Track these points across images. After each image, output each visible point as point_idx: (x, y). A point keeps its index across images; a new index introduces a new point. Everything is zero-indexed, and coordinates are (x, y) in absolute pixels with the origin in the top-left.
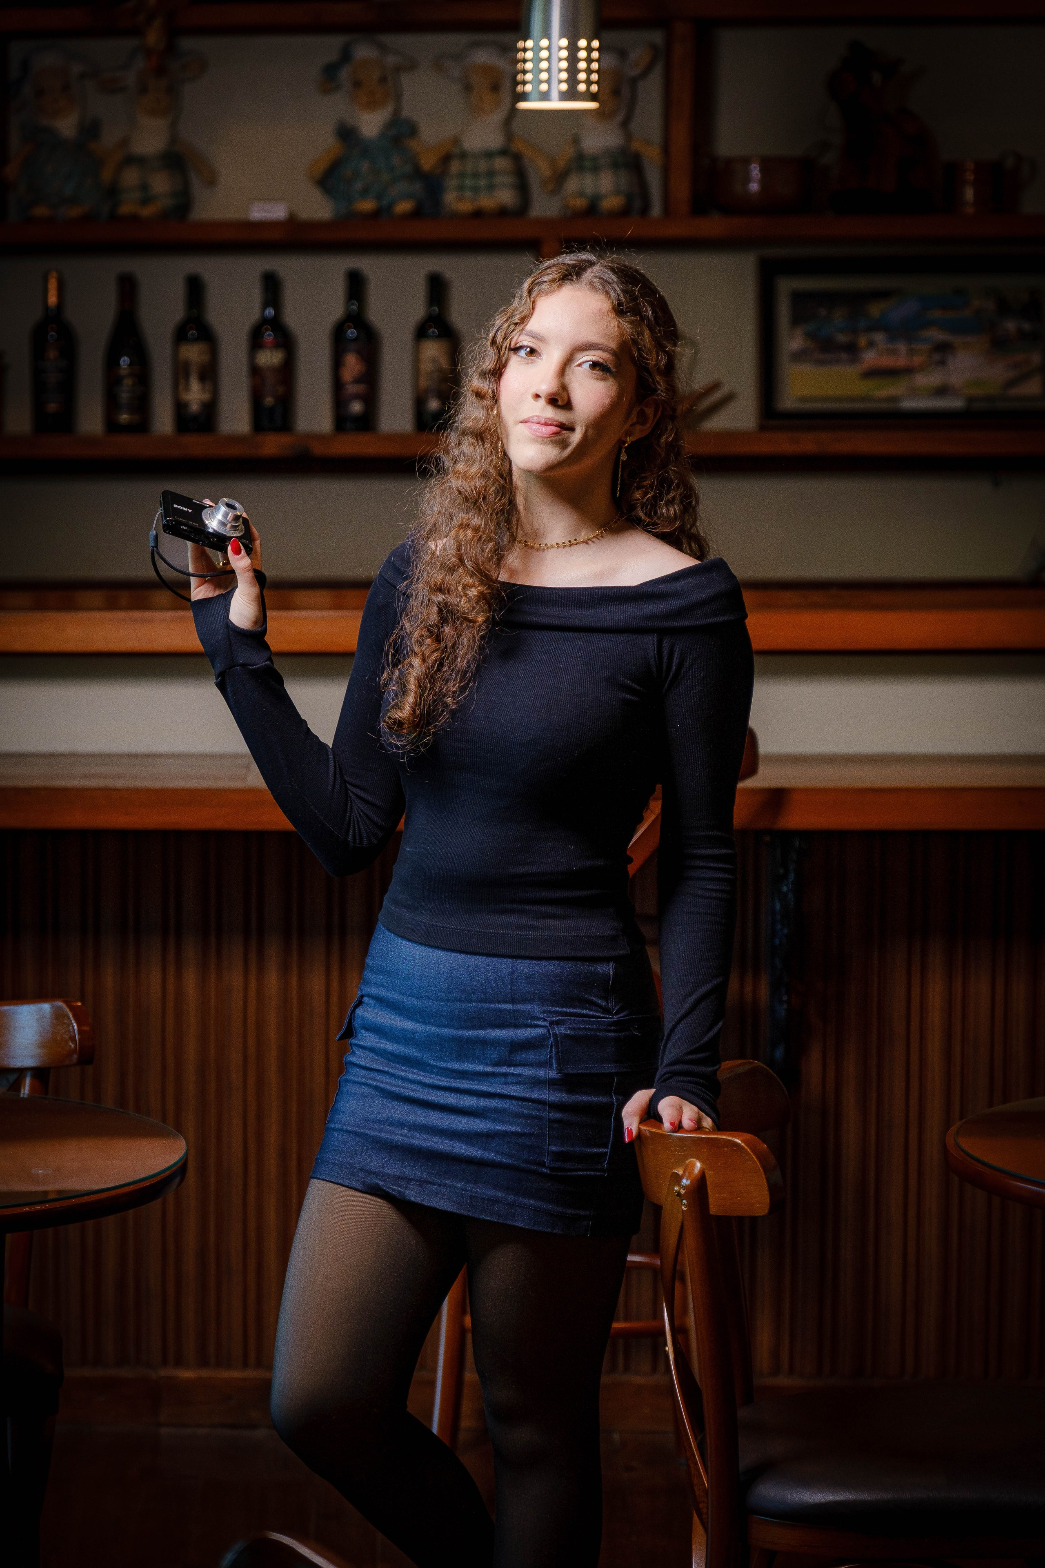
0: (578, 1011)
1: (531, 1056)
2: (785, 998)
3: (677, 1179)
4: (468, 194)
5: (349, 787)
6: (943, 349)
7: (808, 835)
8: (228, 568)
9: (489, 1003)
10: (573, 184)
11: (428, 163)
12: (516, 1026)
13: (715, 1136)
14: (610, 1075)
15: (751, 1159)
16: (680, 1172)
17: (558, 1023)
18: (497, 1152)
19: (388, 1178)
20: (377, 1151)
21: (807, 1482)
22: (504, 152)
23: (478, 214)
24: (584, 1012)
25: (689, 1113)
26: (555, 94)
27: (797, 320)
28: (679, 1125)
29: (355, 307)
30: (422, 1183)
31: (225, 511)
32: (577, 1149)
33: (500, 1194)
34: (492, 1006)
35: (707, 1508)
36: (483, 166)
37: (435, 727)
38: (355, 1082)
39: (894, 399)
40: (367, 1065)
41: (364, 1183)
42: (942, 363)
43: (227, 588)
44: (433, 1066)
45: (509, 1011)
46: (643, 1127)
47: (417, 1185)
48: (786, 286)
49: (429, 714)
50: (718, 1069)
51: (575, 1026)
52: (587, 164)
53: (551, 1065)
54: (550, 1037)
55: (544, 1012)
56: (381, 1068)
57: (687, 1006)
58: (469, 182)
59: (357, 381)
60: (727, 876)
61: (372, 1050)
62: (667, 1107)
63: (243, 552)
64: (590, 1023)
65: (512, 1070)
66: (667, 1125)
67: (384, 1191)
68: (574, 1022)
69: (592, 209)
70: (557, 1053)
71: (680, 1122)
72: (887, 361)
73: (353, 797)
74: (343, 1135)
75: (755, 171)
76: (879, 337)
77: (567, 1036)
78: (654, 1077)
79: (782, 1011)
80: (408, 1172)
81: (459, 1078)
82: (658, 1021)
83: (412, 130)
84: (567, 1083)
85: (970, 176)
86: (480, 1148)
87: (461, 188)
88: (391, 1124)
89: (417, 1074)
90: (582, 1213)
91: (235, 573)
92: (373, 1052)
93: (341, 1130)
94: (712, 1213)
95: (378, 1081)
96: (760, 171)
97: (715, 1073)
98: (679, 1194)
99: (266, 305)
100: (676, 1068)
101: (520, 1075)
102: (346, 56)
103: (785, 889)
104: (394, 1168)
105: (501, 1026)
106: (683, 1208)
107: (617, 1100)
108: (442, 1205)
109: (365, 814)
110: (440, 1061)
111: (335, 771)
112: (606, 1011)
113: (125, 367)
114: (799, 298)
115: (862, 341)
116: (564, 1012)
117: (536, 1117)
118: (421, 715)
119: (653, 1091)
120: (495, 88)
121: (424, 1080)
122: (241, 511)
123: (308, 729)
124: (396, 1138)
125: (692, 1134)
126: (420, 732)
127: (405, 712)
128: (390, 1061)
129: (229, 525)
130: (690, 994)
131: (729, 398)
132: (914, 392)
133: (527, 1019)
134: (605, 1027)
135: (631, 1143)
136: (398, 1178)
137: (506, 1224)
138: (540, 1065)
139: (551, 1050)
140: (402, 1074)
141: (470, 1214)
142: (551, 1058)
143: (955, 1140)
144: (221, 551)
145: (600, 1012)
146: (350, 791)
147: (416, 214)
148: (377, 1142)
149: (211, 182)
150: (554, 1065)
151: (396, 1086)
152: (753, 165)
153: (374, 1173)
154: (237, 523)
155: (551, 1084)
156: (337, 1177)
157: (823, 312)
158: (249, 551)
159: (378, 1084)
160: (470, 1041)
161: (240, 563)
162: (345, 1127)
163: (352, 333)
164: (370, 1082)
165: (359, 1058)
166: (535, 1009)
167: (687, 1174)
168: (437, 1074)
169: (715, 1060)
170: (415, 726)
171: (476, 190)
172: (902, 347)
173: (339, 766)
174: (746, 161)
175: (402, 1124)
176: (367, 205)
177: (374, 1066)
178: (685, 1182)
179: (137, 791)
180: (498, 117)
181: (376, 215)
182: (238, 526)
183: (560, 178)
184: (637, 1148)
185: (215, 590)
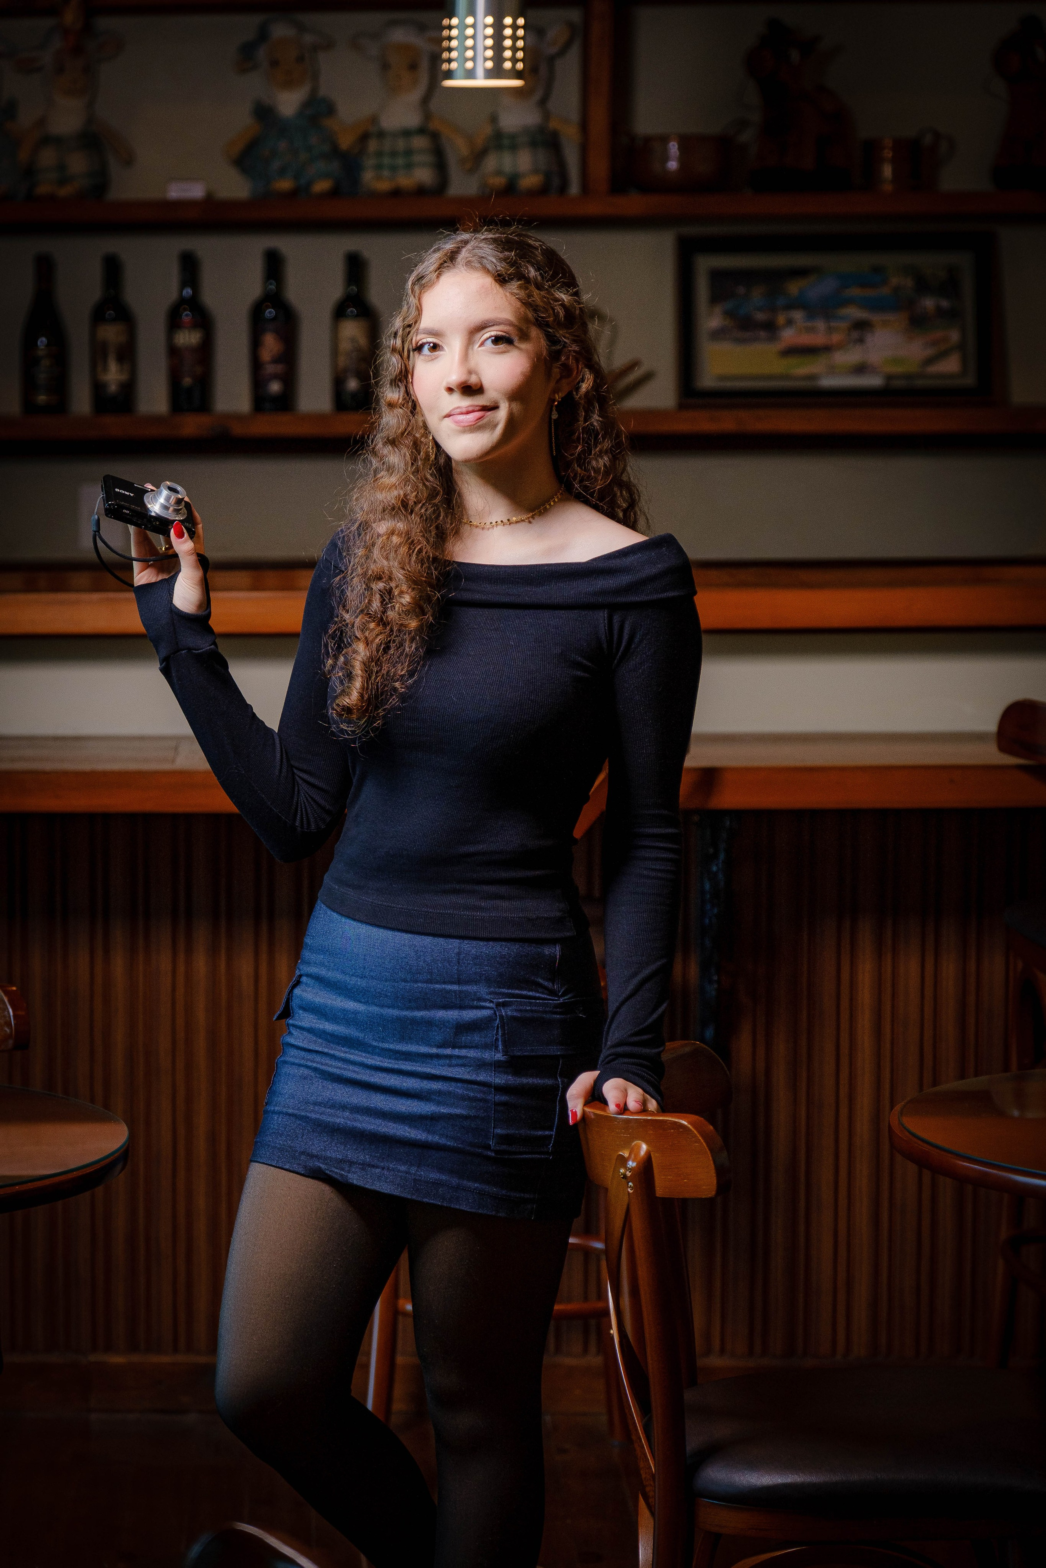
0: (524, 993)
1: (476, 1038)
2: (715, 978)
3: (623, 1161)
4: (386, 173)
5: (295, 771)
6: (862, 326)
7: (738, 814)
8: (170, 552)
9: (435, 983)
10: (491, 163)
11: (346, 142)
12: (461, 1007)
13: (661, 1118)
14: (556, 1058)
15: (698, 1141)
16: (626, 1155)
17: (504, 1005)
18: (441, 1135)
19: (331, 1161)
20: (318, 1133)
21: (753, 1465)
22: (421, 131)
23: (396, 193)
24: (531, 993)
25: (634, 1095)
26: (480, 72)
27: (715, 299)
28: (624, 1107)
29: (273, 287)
30: (364, 1166)
31: (168, 494)
32: (522, 1132)
33: (444, 1177)
34: (437, 986)
35: (654, 1491)
36: (401, 144)
37: (384, 710)
38: (293, 1064)
39: (812, 377)
40: (306, 1046)
41: (305, 1167)
42: (861, 341)
43: (170, 573)
44: (375, 1047)
45: (455, 991)
46: (587, 1109)
47: (360, 1168)
48: (705, 264)
49: (377, 697)
50: (662, 1051)
51: (521, 1008)
52: (506, 142)
53: (497, 1047)
54: (497, 1019)
55: (491, 993)
56: (320, 1049)
57: (631, 987)
58: (386, 161)
59: (276, 360)
60: (671, 856)
61: (310, 1030)
62: (612, 1089)
63: (186, 535)
64: (536, 1005)
65: (456, 1052)
66: (612, 1107)
67: (326, 1174)
68: (521, 1004)
69: (510, 188)
70: (503, 1035)
71: (625, 1104)
72: (807, 339)
73: (300, 782)
74: (283, 1118)
75: (673, 148)
76: (798, 315)
77: (514, 1018)
78: (598, 1060)
79: (711, 990)
80: (351, 1155)
81: (401, 1060)
82: (604, 1002)
83: (330, 109)
84: (513, 1065)
85: (888, 154)
86: (424, 1131)
87: (379, 167)
88: (333, 1106)
89: (358, 1055)
90: (527, 1196)
91: (178, 557)
92: (311, 1033)
93: (279, 1113)
94: (657, 1195)
95: (317, 1063)
96: (679, 149)
97: (659, 1054)
98: (625, 1177)
99: (184, 284)
100: (620, 1050)
101: (466, 1057)
102: (263, 35)
103: (715, 869)
104: (336, 1150)
105: (445, 1007)
106: (629, 1190)
107: (562, 1082)
108: (385, 1188)
109: (312, 798)
110: (382, 1042)
111: (282, 755)
112: (552, 992)
113: (43, 347)
114: (718, 277)
115: (781, 319)
116: (510, 993)
117: (480, 1100)
118: (369, 698)
119: (597, 1073)
120: (413, 67)
121: (365, 1061)
122: (182, 494)
123: (254, 714)
124: (338, 1121)
125: (638, 1116)
126: (370, 716)
127: (353, 698)
128: (329, 1042)
129: (171, 509)
130: (635, 975)
131: (648, 377)
132: (832, 370)
133: (473, 1000)
134: (551, 1009)
135: (576, 1125)
136: (341, 1161)
137: (450, 1207)
138: (486, 1047)
139: (497, 1031)
140: (342, 1055)
141: (414, 1197)
142: (497, 1039)
143: (899, 1120)
144: (163, 535)
145: (545, 994)
146: (297, 775)
147: (335, 193)
148: (319, 1125)
149: (129, 161)
150: (500, 1047)
151: (337, 1068)
152: (672, 143)
153: (316, 1156)
154: (179, 506)
155: (497, 1066)
156: (277, 1161)
157: (741, 290)
158: (192, 535)
159: (319, 1066)
160: (414, 1021)
161: (183, 546)
162: (284, 1110)
163: (270, 313)
164: (309, 1064)
165: (297, 1038)
166: (482, 990)
167: (633, 1156)
168: (379, 1055)
169: (658, 1042)
170: (363, 711)
171: (393, 168)
172: (821, 325)
173: (285, 750)
174: (664, 140)
175: (343, 1107)
176: (285, 184)
177: (312, 1047)
178: (631, 1164)
179: (66, 773)
180: (415, 96)
181: (293, 194)
182: (181, 509)
183: (479, 156)
184: (581, 1131)
185: (157, 575)
